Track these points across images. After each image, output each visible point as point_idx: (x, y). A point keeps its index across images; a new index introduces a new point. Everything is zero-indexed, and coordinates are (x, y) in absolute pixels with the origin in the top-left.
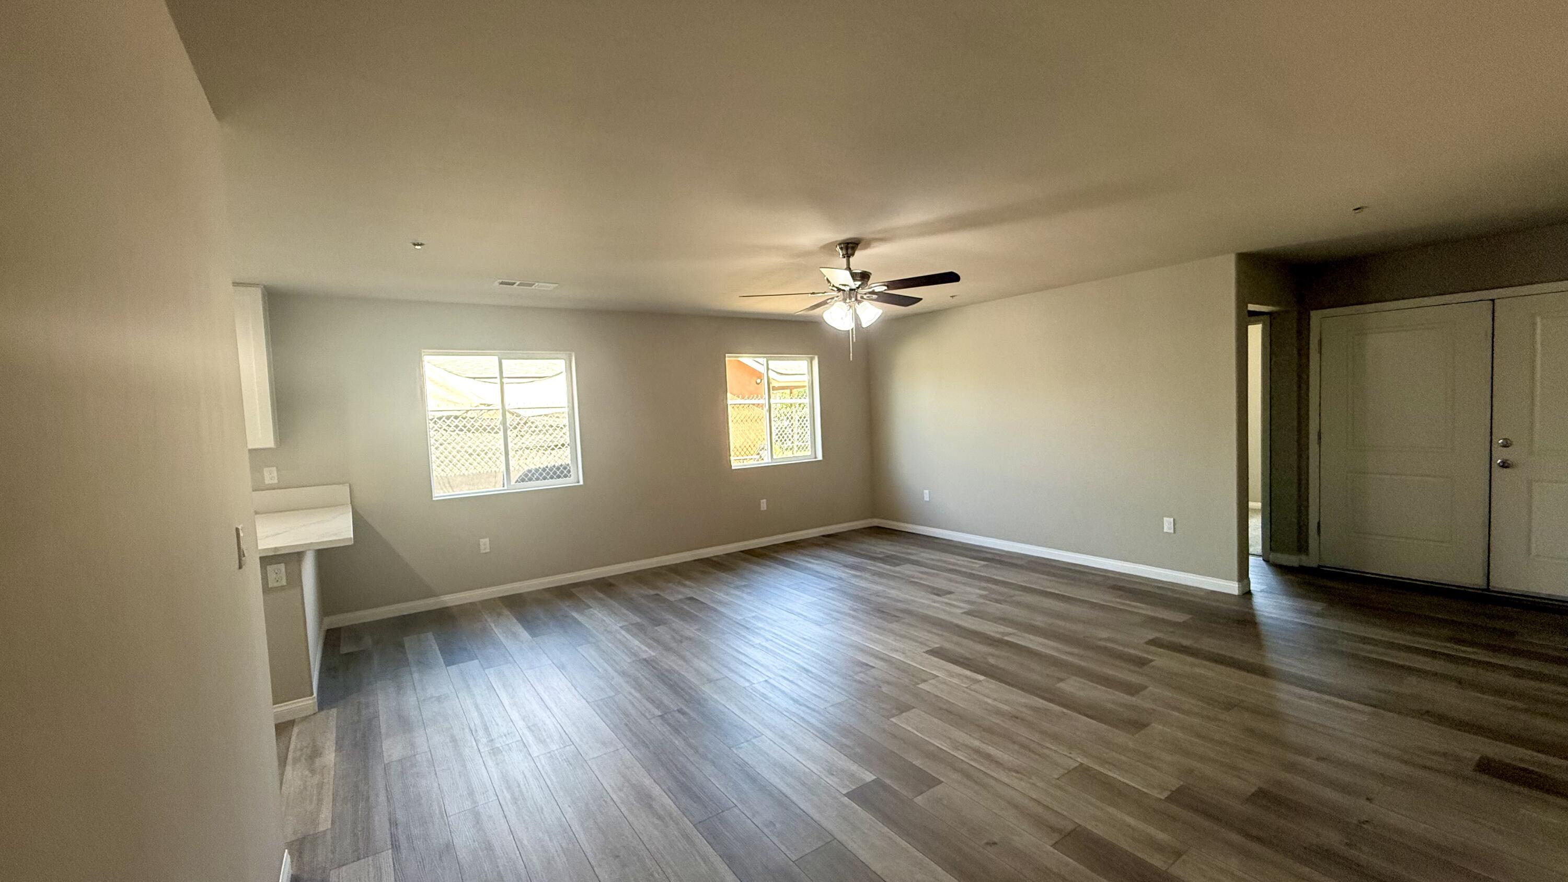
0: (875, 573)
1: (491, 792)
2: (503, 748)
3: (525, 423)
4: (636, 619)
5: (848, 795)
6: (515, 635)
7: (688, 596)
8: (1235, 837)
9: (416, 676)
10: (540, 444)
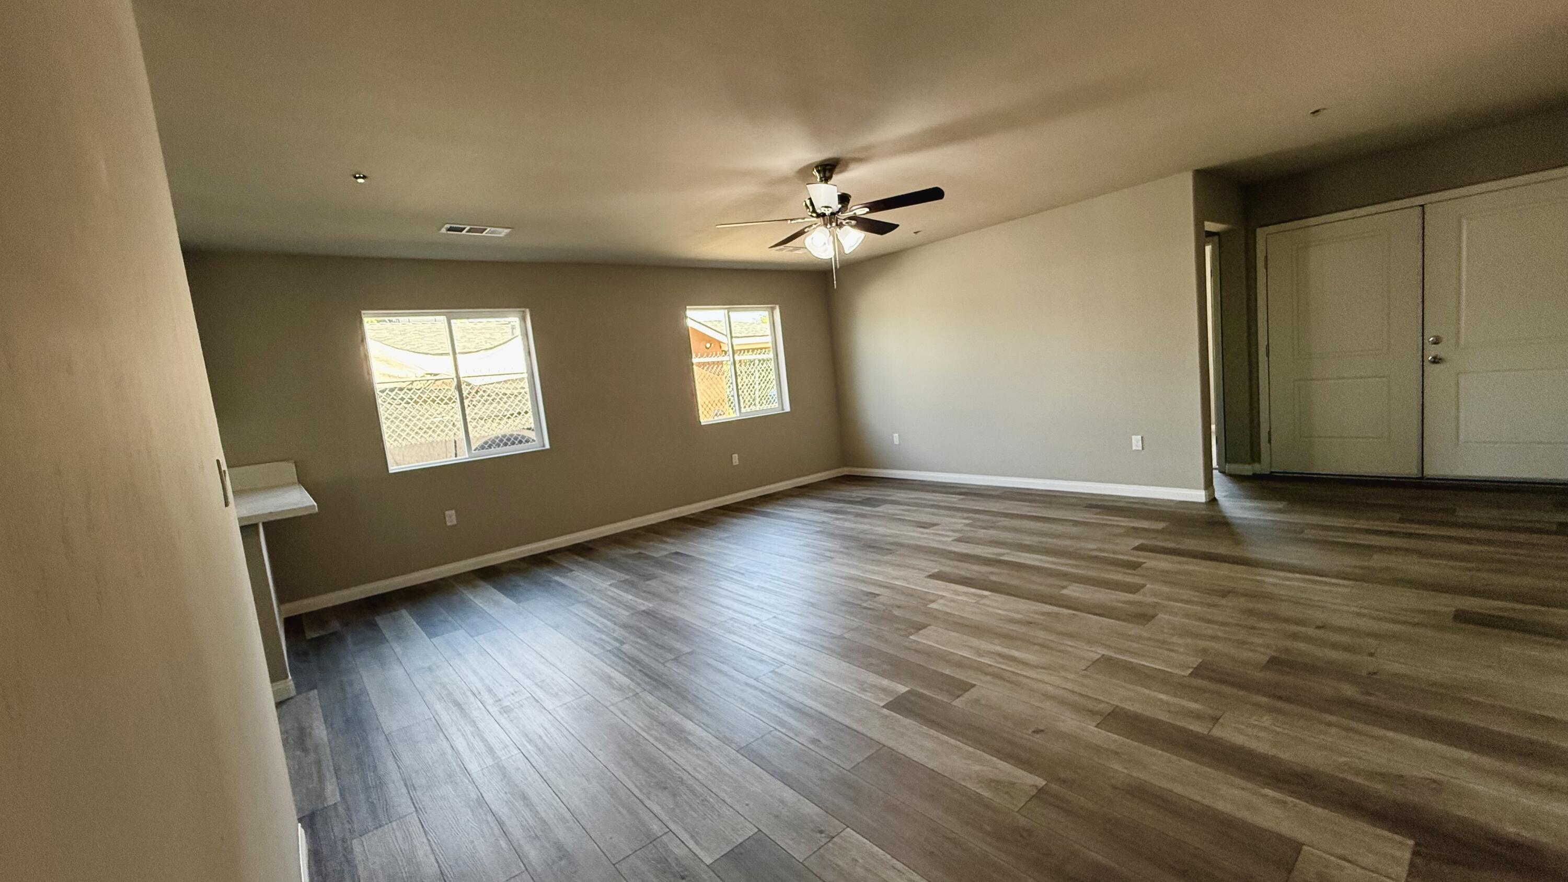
0: (857, 515)
1: (512, 747)
2: (514, 706)
3: (477, 392)
4: (623, 576)
5: (886, 706)
6: (497, 603)
7: (673, 551)
8: (1264, 700)
9: (398, 650)
10: (495, 414)
